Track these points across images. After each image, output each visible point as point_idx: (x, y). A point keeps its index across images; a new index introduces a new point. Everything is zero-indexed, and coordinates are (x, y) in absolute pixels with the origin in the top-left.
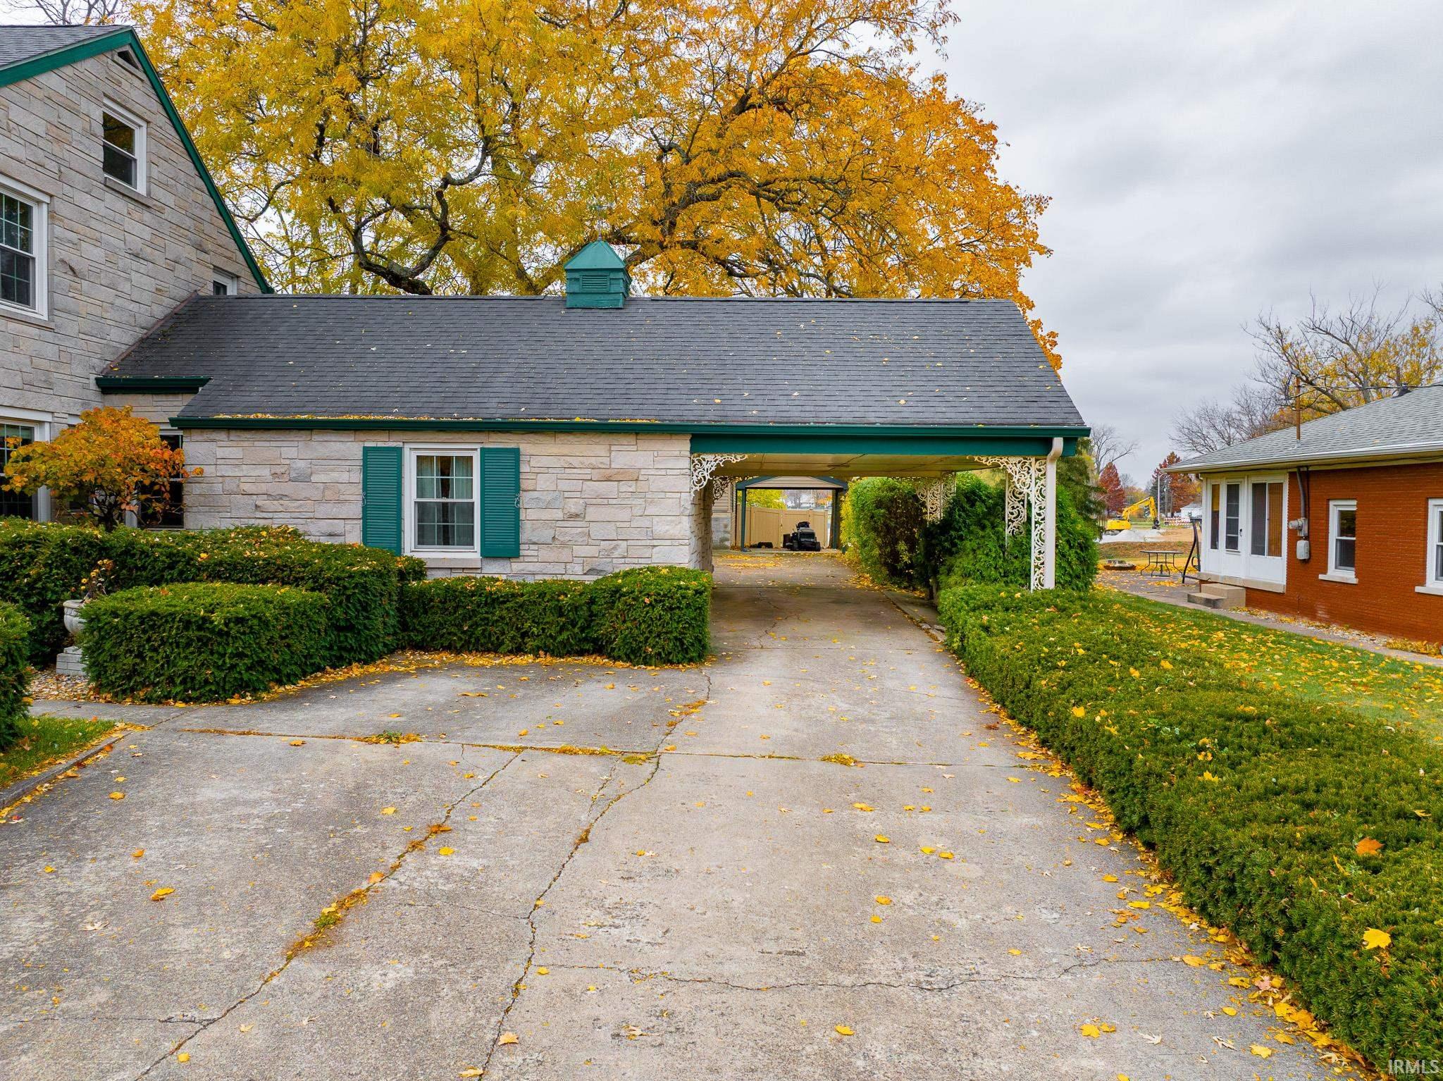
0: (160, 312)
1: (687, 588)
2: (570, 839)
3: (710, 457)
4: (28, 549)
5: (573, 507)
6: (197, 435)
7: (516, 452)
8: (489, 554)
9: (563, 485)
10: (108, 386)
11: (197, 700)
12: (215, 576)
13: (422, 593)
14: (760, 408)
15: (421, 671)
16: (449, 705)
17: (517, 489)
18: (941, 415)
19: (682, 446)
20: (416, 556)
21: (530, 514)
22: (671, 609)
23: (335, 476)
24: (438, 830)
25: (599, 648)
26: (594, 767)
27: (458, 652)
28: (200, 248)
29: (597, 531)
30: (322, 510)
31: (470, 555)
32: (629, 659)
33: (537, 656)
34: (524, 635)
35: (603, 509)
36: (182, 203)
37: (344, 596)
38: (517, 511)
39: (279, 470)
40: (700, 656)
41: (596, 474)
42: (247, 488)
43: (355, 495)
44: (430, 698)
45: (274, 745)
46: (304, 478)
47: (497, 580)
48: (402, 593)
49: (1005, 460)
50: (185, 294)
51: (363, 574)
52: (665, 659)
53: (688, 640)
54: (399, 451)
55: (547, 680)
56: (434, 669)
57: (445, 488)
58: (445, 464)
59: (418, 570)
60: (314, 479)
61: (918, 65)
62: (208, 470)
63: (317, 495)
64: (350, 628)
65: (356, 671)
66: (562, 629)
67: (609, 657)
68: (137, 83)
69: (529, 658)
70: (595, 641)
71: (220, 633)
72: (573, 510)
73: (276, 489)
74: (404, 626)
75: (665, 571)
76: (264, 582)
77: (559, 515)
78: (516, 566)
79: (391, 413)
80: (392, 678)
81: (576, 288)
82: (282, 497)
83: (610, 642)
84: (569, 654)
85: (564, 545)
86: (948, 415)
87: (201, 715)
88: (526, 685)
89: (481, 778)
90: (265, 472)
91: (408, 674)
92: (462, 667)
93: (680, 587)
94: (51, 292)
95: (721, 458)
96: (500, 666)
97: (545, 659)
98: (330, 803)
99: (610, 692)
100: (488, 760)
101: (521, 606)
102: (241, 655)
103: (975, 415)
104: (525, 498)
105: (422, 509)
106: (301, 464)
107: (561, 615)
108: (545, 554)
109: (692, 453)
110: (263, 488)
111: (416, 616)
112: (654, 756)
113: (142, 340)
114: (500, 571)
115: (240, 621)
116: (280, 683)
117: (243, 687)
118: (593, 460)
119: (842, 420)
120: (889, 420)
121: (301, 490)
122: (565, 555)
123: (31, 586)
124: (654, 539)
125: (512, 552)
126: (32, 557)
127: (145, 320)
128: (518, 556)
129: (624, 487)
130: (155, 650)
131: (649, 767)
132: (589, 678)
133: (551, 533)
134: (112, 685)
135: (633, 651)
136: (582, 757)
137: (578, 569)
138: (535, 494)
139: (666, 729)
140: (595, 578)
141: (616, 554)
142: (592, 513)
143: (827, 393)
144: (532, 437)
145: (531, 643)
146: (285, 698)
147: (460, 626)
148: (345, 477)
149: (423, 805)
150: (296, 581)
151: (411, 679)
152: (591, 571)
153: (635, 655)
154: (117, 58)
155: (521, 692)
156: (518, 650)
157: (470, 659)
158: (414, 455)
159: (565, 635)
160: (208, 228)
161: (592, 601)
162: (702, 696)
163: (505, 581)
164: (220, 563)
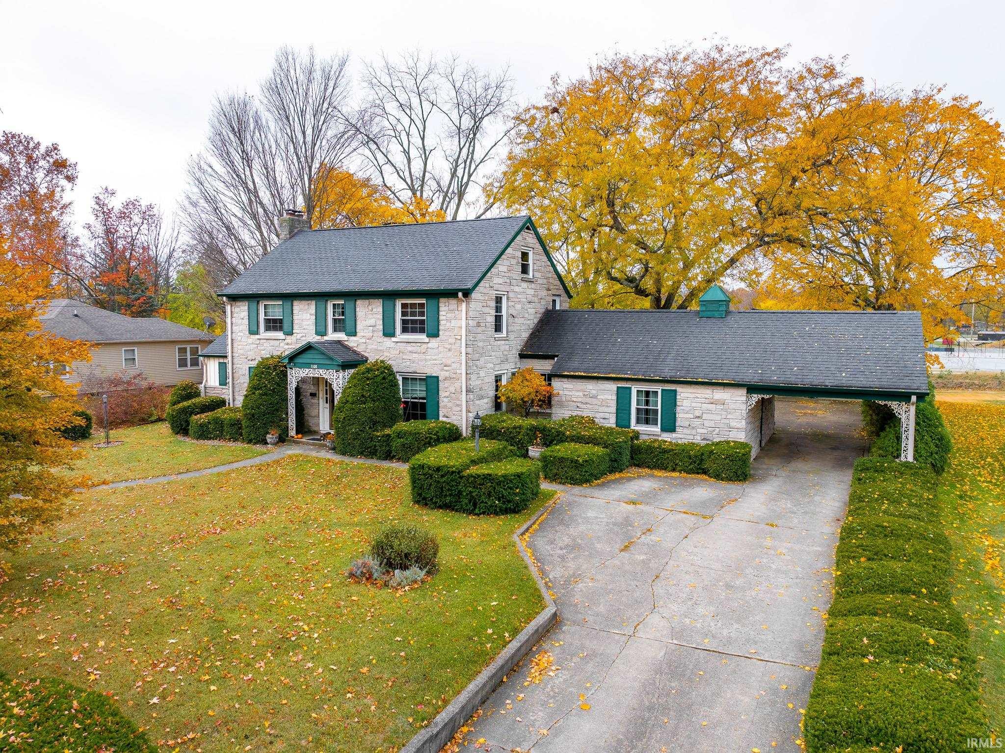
0: (536, 321)
1: (739, 453)
2: (683, 537)
3: (755, 396)
4: (518, 430)
5: (697, 414)
6: (556, 379)
7: (675, 391)
8: (664, 429)
9: (694, 405)
10: (522, 356)
11: (574, 484)
12: (572, 440)
13: (639, 447)
14: (778, 376)
15: (639, 477)
16: (650, 492)
17: (675, 405)
18: (859, 382)
19: (744, 391)
20: (636, 428)
21: (680, 416)
22: (732, 460)
23: (606, 397)
24: (649, 530)
25: (705, 472)
26: (693, 518)
27: (652, 469)
28: (549, 290)
29: (707, 424)
30: (601, 409)
31: (657, 429)
32: (715, 478)
33: (681, 473)
34: (676, 465)
35: (709, 415)
36: (543, 274)
37: (614, 450)
38: (675, 414)
39: (586, 393)
40: (744, 479)
41: (707, 401)
42: (575, 399)
43: (613, 404)
44: (643, 489)
45: (601, 502)
46: (595, 397)
47: (666, 442)
48: (632, 447)
49: (890, 402)
50: (544, 310)
51: (620, 442)
52: (729, 479)
53: (739, 473)
54: (630, 388)
55: (683, 485)
56: (643, 476)
57: (647, 403)
58: (647, 393)
59: (637, 435)
60: (598, 397)
61: (945, 86)
62: (561, 392)
63: (599, 403)
64: (616, 460)
65: (617, 475)
66: (691, 464)
67: (709, 476)
68: (531, 235)
69: (677, 474)
70: (703, 469)
71: (581, 465)
72: (698, 415)
73: (584, 400)
74: (632, 458)
75: (732, 444)
76: (588, 443)
77: (692, 416)
78: (674, 435)
79: (627, 374)
80: (629, 479)
81: (704, 309)
82: (587, 403)
83: (709, 471)
84: (694, 473)
85: (693, 428)
86: (863, 383)
87: (577, 490)
88: (675, 486)
89: (660, 518)
90: (581, 394)
91: (634, 478)
92: (653, 476)
93: (736, 452)
94: (507, 326)
95: (760, 396)
96: (667, 477)
97: (684, 474)
98: (621, 520)
99: (705, 492)
100: (662, 513)
101: (675, 454)
102: (586, 472)
103: (876, 383)
104: (678, 409)
105: (638, 410)
106: (594, 392)
107: (690, 459)
108: (686, 431)
109: (747, 393)
110: (580, 400)
111: (636, 454)
112: (712, 517)
113: (531, 334)
114: (667, 437)
115: (586, 461)
116: (596, 480)
117: (587, 481)
118: (706, 396)
119: (813, 383)
120: (834, 384)
121: (594, 401)
122: (694, 432)
123: (519, 441)
124: (731, 428)
125: (673, 430)
126: (520, 433)
127: (532, 326)
128: (675, 431)
129: (718, 407)
130: (562, 468)
131: (709, 520)
132: (698, 485)
133: (688, 423)
134: (550, 478)
135: (718, 475)
136: (690, 515)
137: (699, 438)
138: (682, 408)
139: (719, 508)
140: (705, 442)
141: (714, 433)
142: (705, 416)
143: (810, 368)
144: (681, 385)
145: (679, 468)
146: (598, 485)
147: (652, 460)
148: (610, 397)
149: (645, 524)
150: (598, 444)
151: (636, 480)
152: (704, 439)
153: (718, 477)
154: (526, 231)
155: (673, 490)
156: (674, 470)
157: (657, 473)
158: (636, 389)
159: (692, 466)
160: (551, 281)
161: (702, 454)
162: (737, 497)
163: (670, 442)
164: (574, 436)
